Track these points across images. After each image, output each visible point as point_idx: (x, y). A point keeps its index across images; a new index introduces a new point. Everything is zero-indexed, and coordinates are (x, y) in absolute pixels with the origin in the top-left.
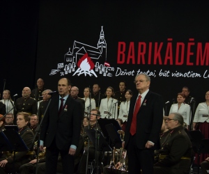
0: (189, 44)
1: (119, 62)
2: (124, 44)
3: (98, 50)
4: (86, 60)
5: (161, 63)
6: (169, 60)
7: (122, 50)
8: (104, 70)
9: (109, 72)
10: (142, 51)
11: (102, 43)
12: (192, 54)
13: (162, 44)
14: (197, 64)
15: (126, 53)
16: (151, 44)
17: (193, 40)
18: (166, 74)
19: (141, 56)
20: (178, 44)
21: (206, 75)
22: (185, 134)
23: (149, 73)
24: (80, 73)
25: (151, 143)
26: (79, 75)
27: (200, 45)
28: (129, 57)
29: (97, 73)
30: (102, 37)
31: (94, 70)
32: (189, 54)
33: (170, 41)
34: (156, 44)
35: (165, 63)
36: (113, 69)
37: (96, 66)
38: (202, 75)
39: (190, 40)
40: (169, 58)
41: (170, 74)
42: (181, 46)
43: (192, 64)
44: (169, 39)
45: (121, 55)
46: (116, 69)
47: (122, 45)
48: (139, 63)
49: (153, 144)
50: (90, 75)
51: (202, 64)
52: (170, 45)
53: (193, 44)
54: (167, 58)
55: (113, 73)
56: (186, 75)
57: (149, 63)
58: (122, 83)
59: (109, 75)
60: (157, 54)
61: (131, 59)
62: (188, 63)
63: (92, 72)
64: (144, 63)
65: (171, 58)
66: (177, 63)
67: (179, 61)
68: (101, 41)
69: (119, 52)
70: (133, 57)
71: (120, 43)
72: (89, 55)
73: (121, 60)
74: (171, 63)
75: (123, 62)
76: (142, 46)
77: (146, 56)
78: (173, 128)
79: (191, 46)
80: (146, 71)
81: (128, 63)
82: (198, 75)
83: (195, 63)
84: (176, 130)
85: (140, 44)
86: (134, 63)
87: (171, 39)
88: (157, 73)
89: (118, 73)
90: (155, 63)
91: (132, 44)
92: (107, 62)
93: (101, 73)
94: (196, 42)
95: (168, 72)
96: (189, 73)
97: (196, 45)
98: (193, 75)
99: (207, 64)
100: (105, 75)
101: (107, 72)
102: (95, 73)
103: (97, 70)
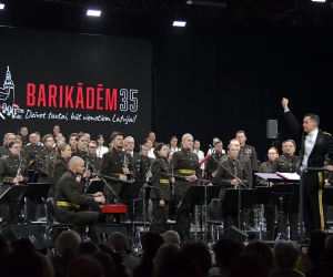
0: (99, 90)
1: (29, 104)
2: (34, 86)
3: (4, 91)
5: (72, 107)
6: (80, 104)
7: (31, 92)
8: (13, 112)
9: (18, 114)
10: (53, 94)
12: (102, 99)
13: (72, 88)
14: (107, 109)
15: (36, 95)
16: (61, 87)
17: (101, 85)
18: (78, 118)
19: (52, 99)
20: (88, 89)
21: (115, 119)
23: (61, 116)
27: (108, 90)
28: (40, 99)
29: (5, 115)
30: (8, 77)
32: (99, 99)
33: (80, 86)
34: (67, 87)
35: (77, 107)
36: (22, 111)
38: (111, 119)
39: (99, 85)
40: (80, 102)
41: (82, 118)
42: (90, 91)
43: (102, 108)
44: (79, 84)
45: (31, 97)
46: (26, 112)
47: (31, 87)
48: (50, 105)
51: (111, 109)
52: (80, 89)
53: (102, 89)
54: (78, 101)
55: (23, 115)
56: (97, 118)
57: (61, 106)
59: (19, 117)
60: (68, 98)
61: (42, 102)
62: (98, 108)
64: (55, 106)
65: (82, 102)
66: (88, 107)
67: (90, 105)
68: (7, 81)
69: (29, 94)
70: (44, 100)
71: (29, 85)
73: (31, 102)
74: (82, 107)
75: (33, 104)
76: (53, 89)
77: (58, 99)
79: (101, 91)
80: (58, 114)
81: (39, 105)
82: (107, 119)
83: (104, 107)
85: (51, 87)
86: (45, 105)
87: (81, 84)
88: (69, 117)
89: (28, 115)
90: (67, 106)
91: (42, 86)
92: (16, 104)
94: (105, 88)
95: (80, 116)
96: (100, 116)
97: (105, 91)
98: (103, 119)
99: (115, 109)
100: (13, 117)
101: (15, 114)
102: (3, 114)
103: (4, 112)
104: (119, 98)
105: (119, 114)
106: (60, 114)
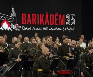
0: (56, 15)
1: (23, 23)
2: (25, 15)
3: (12, 18)
4: (6, 22)
5: (43, 24)
6: (47, 23)
7: (24, 18)
8: (16, 27)
9: (18, 28)
10: (34, 18)
12: (57, 20)
13: (43, 15)
14: (60, 24)
15: (27, 19)
16: (38, 15)
17: (57, 13)
18: (46, 29)
19: (34, 20)
20: (51, 15)
21: (64, 29)
23: (38, 29)
24: (3, 29)
26: (2, 30)
27: (60, 16)
29: (12, 29)
30: (13, 11)
32: (56, 20)
33: (47, 14)
34: (41, 15)
35: (46, 24)
36: (20, 27)
38: (62, 29)
39: (56, 13)
40: (47, 21)
41: (48, 29)
42: (52, 16)
43: (58, 24)
44: (46, 13)
45: (24, 20)
46: (22, 27)
47: (24, 15)
48: (33, 24)
50: (9, 30)
51: (62, 24)
52: (47, 15)
53: (57, 15)
54: (46, 21)
55: (21, 29)
56: (55, 29)
57: (38, 24)
58: (36, 34)
59: (19, 30)
60: (42, 20)
61: (29, 22)
62: (56, 24)
63: (10, 28)
64: (35, 24)
65: (48, 21)
66: (51, 24)
67: (52, 23)
68: (13, 13)
70: (30, 21)
71: (23, 14)
74: (48, 24)
75: (25, 23)
76: (34, 16)
77: (36, 20)
79: (57, 16)
81: (28, 24)
82: (60, 29)
85: (33, 15)
86: (31, 24)
87: (48, 13)
88: (42, 29)
89: (23, 29)
90: (41, 24)
91: (29, 15)
95: (47, 28)
96: (57, 28)
97: (59, 16)
98: (58, 29)
99: (64, 24)
100: (16, 30)
101: (17, 28)
102: (11, 29)
103: (12, 28)
104: (66, 19)
105: (66, 27)
106: (38, 28)
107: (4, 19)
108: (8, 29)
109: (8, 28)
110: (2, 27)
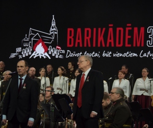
0: (127, 29)
1: (68, 45)
3: (50, 36)
4: (41, 44)
5: (104, 46)
6: (110, 43)
7: (71, 35)
8: (56, 52)
9: (60, 54)
10: (88, 36)
11: (54, 29)
12: (130, 37)
13: (104, 29)
14: (134, 45)
15: (75, 38)
16: (95, 29)
17: (130, 25)
18: (108, 55)
19: (87, 40)
20: (118, 29)
21: (142, 55)
22: (125, 105)
23: (94, 55)
24: (36, 56)
25: (94, 113)
26: (35, 57)
27: (136, 29)
28: (77, 41)
30: (53, 24)
31: (48, 53)
32: (127, 37)
33: (111, 27)
34: (100, 29)
35: (108, 46)
36: (63, 52)
37: (49, 49)
38: (138, 54)
39: (128, 25)
40: (110, 41)
41: (111, 55)
42: (120, 31)
43: (130, 45)
44: (110, 25)
45: (70, 39)
46: (66, 52)
47: (71, 31)
48: (85, 46)
49: (96, 113)
50: (45, 57)
51: (138, 45)
52: (111, 30)
53: (130, 28)
54: (109, 41)
55: (64, 55)
56: (125, 55)
57: (94, 46)
59: (61, 57)
60: (101, 38)
61: (79, 43)
62: (127, 45)
63: (46, 54)
64: (89, 46)
65: (112, 41)
66: (117, 45)
67: (119, 43)
68: (53, 28)
69: (69, 37)
70: (80, 41)
71: (69, 30)
72: (43, 40)
73: (70, 44)
74: (113, 45)
75: (72, 45)
76: (88, 31)
77: (92, 39)
78: (115, 100)
79: (129, 30)
80: (92, 53)
81: (76, 46)
82: (135, 55)
83: (132, 44)
84: (118, 102)
85: (86, 29)
86: (81, 46)
87: (112, 25)
88: (101, 54)
89: (68, 55)
90: (99, 46)
91: (79, 30)
92: (59, 46)
93: (53, 55)
94: (133, 27)
95: (110, 53)
96: (128, 53)
97: (133, 29)
98: (131, 55)
99: (142, 45)
100: (57, 57)
101: (58, 54)
102: (49, 55)
103: (50, 53)
104: (146, 35)
105: (146, 50)
106: (94, 53)
107: (39, 38)
108: (43, 56)
109: (44, 54)
110: (35, 52)
